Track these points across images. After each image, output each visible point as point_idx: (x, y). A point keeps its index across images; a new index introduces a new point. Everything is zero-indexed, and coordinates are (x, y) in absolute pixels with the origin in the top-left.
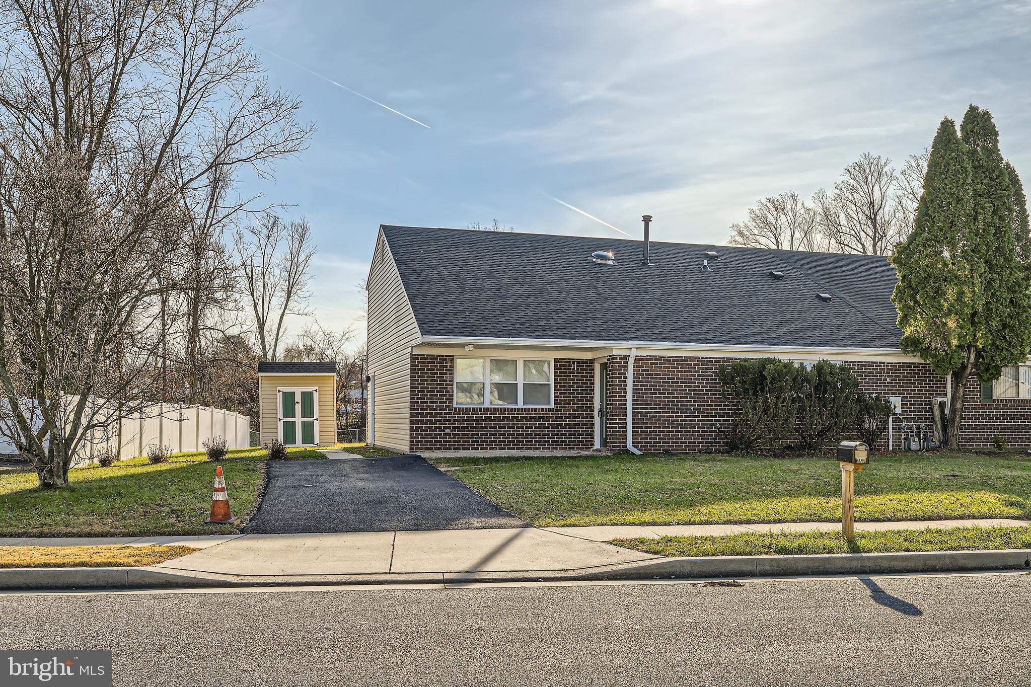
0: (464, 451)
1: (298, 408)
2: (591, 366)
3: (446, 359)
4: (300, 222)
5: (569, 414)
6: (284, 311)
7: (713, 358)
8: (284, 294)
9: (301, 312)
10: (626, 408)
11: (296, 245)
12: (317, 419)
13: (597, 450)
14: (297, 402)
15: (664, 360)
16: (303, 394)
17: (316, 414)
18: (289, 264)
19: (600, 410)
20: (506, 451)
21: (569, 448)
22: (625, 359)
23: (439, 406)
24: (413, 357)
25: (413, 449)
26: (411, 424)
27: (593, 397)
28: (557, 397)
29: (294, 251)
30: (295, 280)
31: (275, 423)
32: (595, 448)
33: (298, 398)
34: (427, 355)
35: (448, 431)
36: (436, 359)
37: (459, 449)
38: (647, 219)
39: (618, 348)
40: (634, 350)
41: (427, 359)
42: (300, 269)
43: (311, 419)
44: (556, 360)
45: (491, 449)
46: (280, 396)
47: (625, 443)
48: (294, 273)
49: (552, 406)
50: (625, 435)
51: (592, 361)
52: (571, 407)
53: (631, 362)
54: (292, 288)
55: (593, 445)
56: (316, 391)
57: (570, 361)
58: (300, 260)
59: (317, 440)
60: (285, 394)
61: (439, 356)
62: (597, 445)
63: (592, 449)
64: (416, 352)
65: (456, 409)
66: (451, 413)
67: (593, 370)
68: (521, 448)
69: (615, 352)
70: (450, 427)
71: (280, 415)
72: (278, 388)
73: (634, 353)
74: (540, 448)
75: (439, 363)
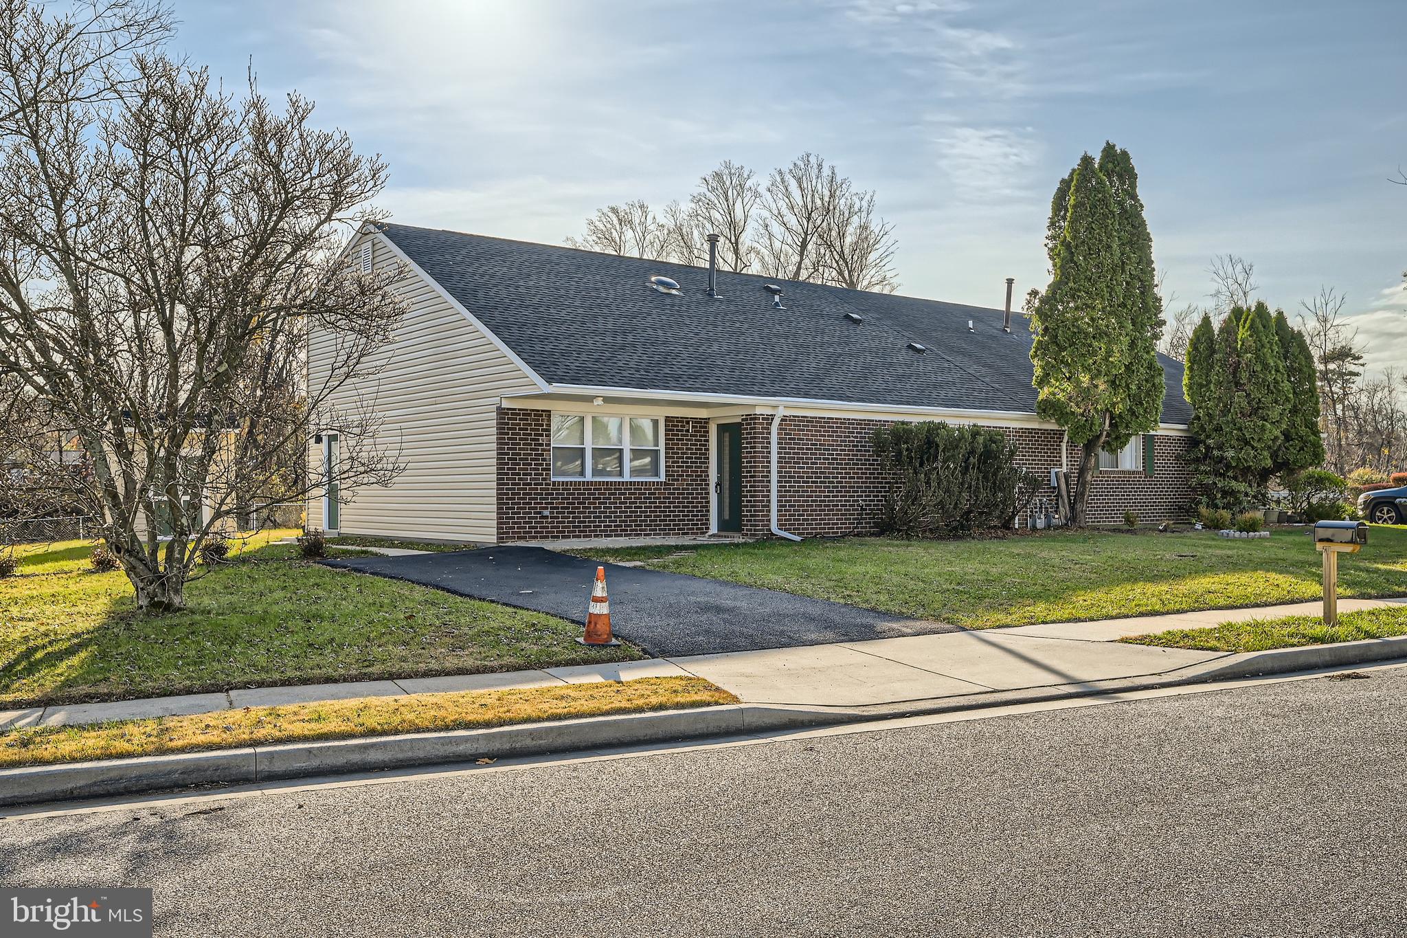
0: (564, 540)
2: (706, 427)
3: (542, 415)
5: (683, 489)
7: (855, 420)
10: (769, 482)
13: (713, 536)
15: (808, 421)
19: (718, 484)
20: (613, 538)
21: (683, 534)
22: (769, 420)
23: (535, 479)
24: (501, 412)
25: (503, 538)
26: (498, 504)
27: (708, 467)
28: (669, 467)
32: (710, 533)
34: (519, 410)
35: (546, 513)
36: (529, 415)
37: (558, 537)
39: (761, 405)
40: (781, 408)
41: (519, 414)
44: (668, 419)
45: (595, 536)
47: (768, 525)
49: (663, 478)
50: (768, 516)
51: (707, 421)
52: (685, 480)
53: (776, 422)
55: (708, 527)
57: (685, 421)
61: (533, 410)
62: (714, 529)
63: (707, 535)
64: (505, 404)
65: (554, 483)
66: (548, 489)
67: (708, 432)
69: (758, 411)
70: (547, 508)
73: (781, 412)
74: (650, 535)
75: (534, 420)
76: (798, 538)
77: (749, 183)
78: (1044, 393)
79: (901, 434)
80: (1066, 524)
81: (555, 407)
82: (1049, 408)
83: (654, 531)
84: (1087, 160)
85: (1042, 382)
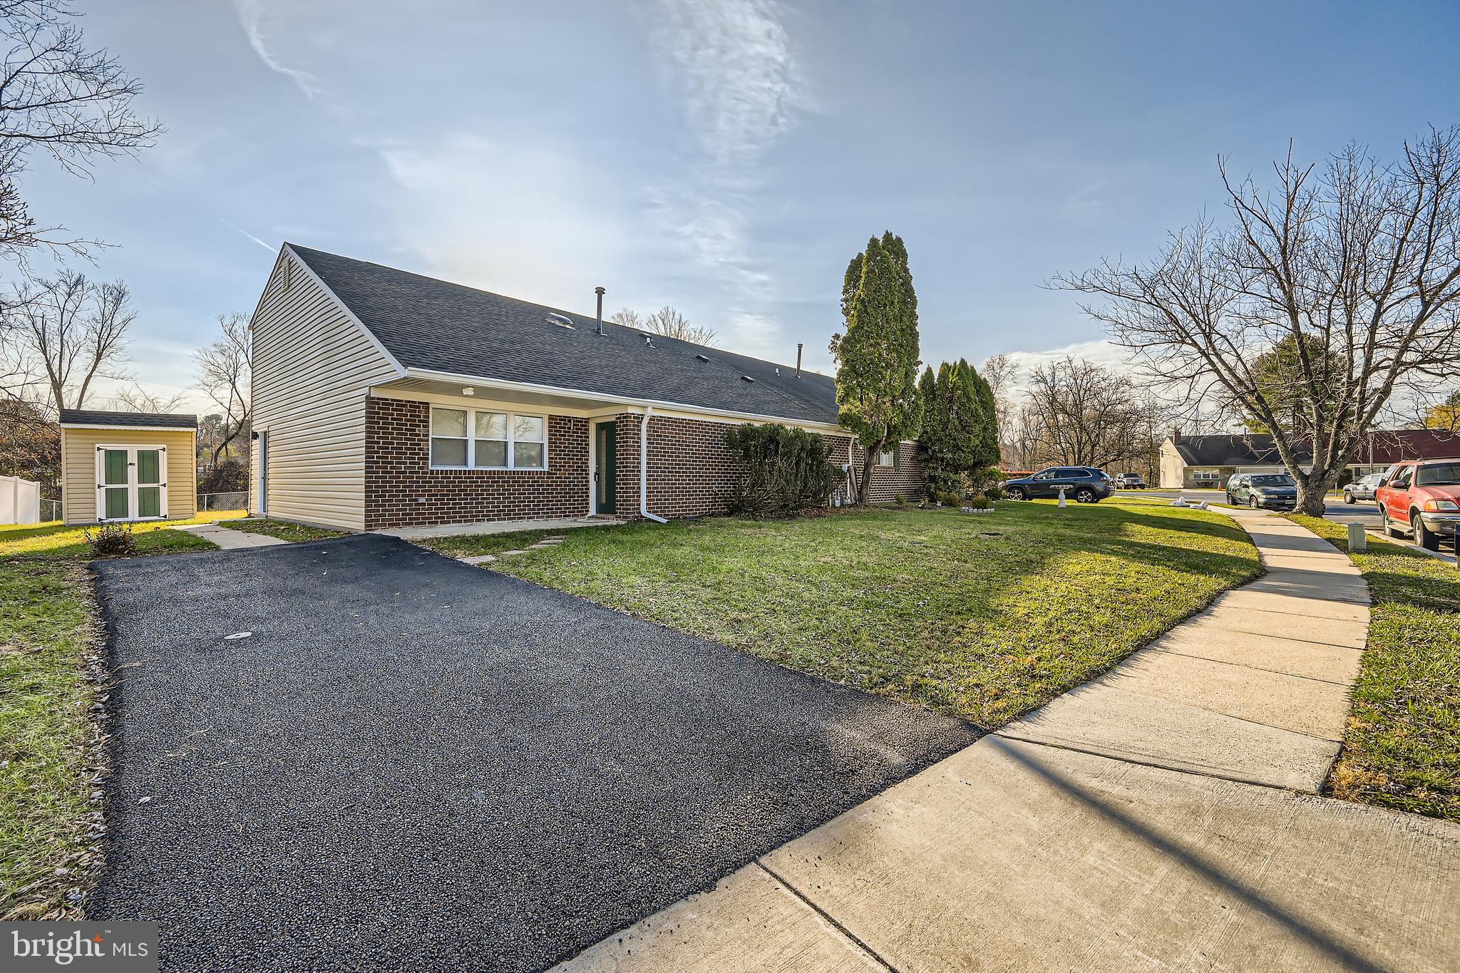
1: (133, 472)
2: (586, 426)
3: (419, 407)
5: (565, 478)
6: (92, 372)
8: (91, 357)
9: (116, 376)
10: (639, 471)
11: (110, 306)
12: (164, 485)
13: (592, 517)
14: (131, 464)
15: (672, 422)
16: (141, 454)
17: (163, 476)
18: (99, 326)
19: (596, 474)
20: (496, 522)
21: (565, 516)
22: (639, 418)
23: (409, 468)
24: (370, 401)
25: (371, 526)
26: (366, 492)
27: (587, 459)
28: (552, 458)
29: (107, 312)
30: (108, 342)
31: (92, 491)
32: (590, 514)
33: (133, 458)
34: (392, 400)
35: (422, 500)
36: (403, 405)
37: (436, 523)
39: (633, 406)
40: (650, 409)
41: (393, 405)
42: (115, 332)
43: (155, 485)
44: (551, 417)
45: (477, 521)
46: (100, 458)
47: (639, 509)
48: (106, 335)
49: (546, 468)
50: (639, 501)
51: (587, 420)
52: (566, 470)
53: (646, 420)
54: (103, 350)
55: (588, 511)
56: (164, 449)
57: (567, 421)
58: (115, 323)
59: (164, 510)
60: (109, 454)
61: (409, 402)
62: (592, 510)
63: (586, 516)
64: (375, 394)
65: (432, 472)
66: (426, 478)
67: (588, 430)
68: (514, 519)
69: (630, 410)
70: (424, 496)
71: (100, 477)
72: (97, 445)
73: (650, 412)
74: (534, 518)
75: (409, 411)
76: (665, 521)
77: (636, 320)
78: (843, 409)
79: (748, 433)
80: (856, 504)
81: (436, 400)
82: (846, 420)
83: (536, 514)
84: (874, 241)
85: (842, 401)
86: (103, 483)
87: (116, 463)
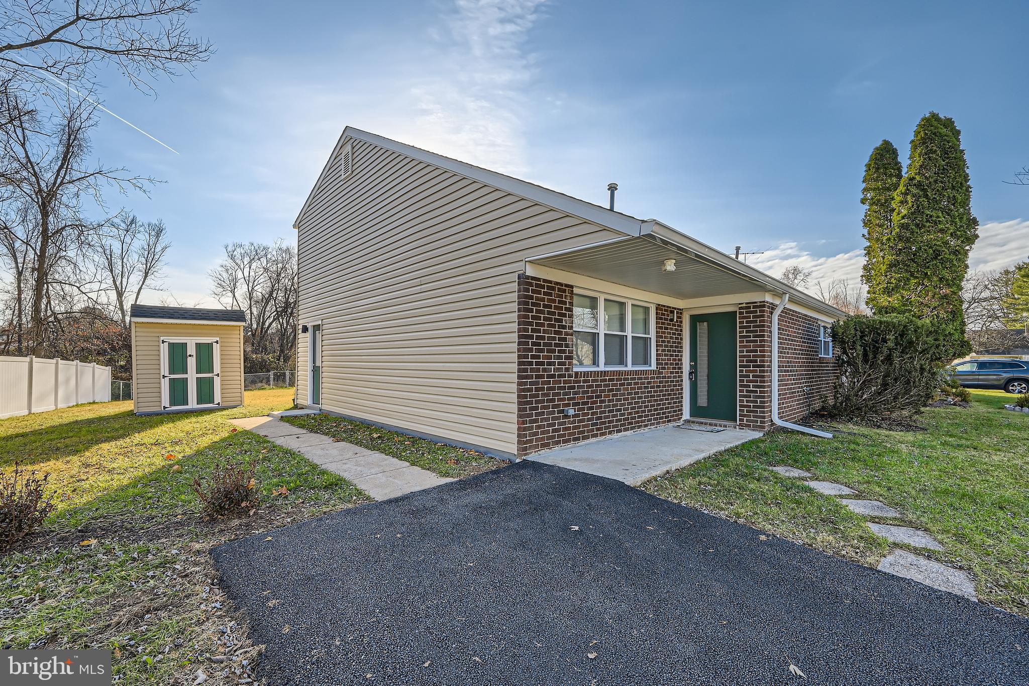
1: (192, 363)
3: (564, 291)
4: (157, 223)
5: (668, 377)
6: (142, 286)
8: (142, 274)
9: (157, 288)
11: (153, 239)
12: (218, 375)
13: (687, 421)
14: (190, 356)
16: (198, 345)
17: (217, 368)
18: (146, 253)
19: (691, 373)
21: (669, 422)
23: (557, 370)
24: (525, 281)
25: (522, 449)
27: (681, 356)
28: (659, 355)
29: (151, 243)
30: (152, 264)
31: (157, 381)
32: (683, 418)
33: (191, 350)
34: (544, 281)
35: (568, 411)
36: (553, 289)
38: (613, 188)
41: (544, 287)
42: (157, 257)
43: (210, 375)
44: (658, 307)
46: (164, 350)
48: (151, 259)
49: (654, 366)
52: (669, 368)
54: (149, 269)
55: (682, 414)
56: (217, 342)
58: (157, 250)
59: (218, 398)
60: (172, 346)
61: (557, 284)
62: (686, 414)
63: (681, 420)
64: (530, 271)
65: (577, 373)
66: (571, 382)
71: (165, 369)
72: (162, 338)
75: (558, 296)
76: (827, 435)
81: (580, 283)
86: (167, 374)
87: (178, 354)
